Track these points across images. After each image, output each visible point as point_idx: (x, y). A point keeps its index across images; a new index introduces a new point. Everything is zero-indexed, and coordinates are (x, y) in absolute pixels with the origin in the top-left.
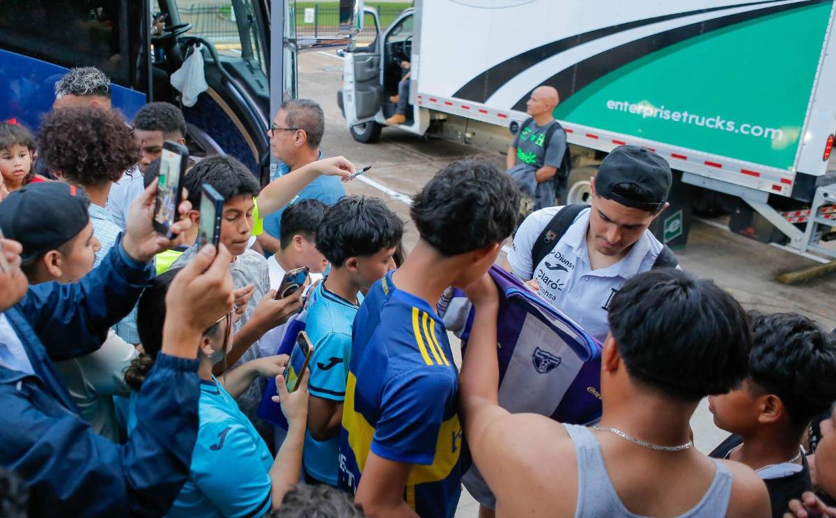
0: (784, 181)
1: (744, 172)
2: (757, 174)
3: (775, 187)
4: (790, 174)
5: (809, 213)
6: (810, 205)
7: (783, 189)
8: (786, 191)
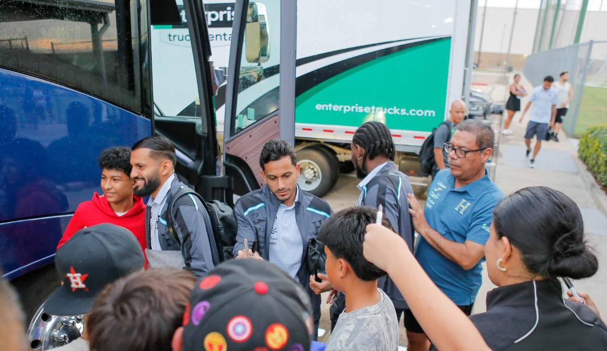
1: (415, 137)
2: (424, 138)
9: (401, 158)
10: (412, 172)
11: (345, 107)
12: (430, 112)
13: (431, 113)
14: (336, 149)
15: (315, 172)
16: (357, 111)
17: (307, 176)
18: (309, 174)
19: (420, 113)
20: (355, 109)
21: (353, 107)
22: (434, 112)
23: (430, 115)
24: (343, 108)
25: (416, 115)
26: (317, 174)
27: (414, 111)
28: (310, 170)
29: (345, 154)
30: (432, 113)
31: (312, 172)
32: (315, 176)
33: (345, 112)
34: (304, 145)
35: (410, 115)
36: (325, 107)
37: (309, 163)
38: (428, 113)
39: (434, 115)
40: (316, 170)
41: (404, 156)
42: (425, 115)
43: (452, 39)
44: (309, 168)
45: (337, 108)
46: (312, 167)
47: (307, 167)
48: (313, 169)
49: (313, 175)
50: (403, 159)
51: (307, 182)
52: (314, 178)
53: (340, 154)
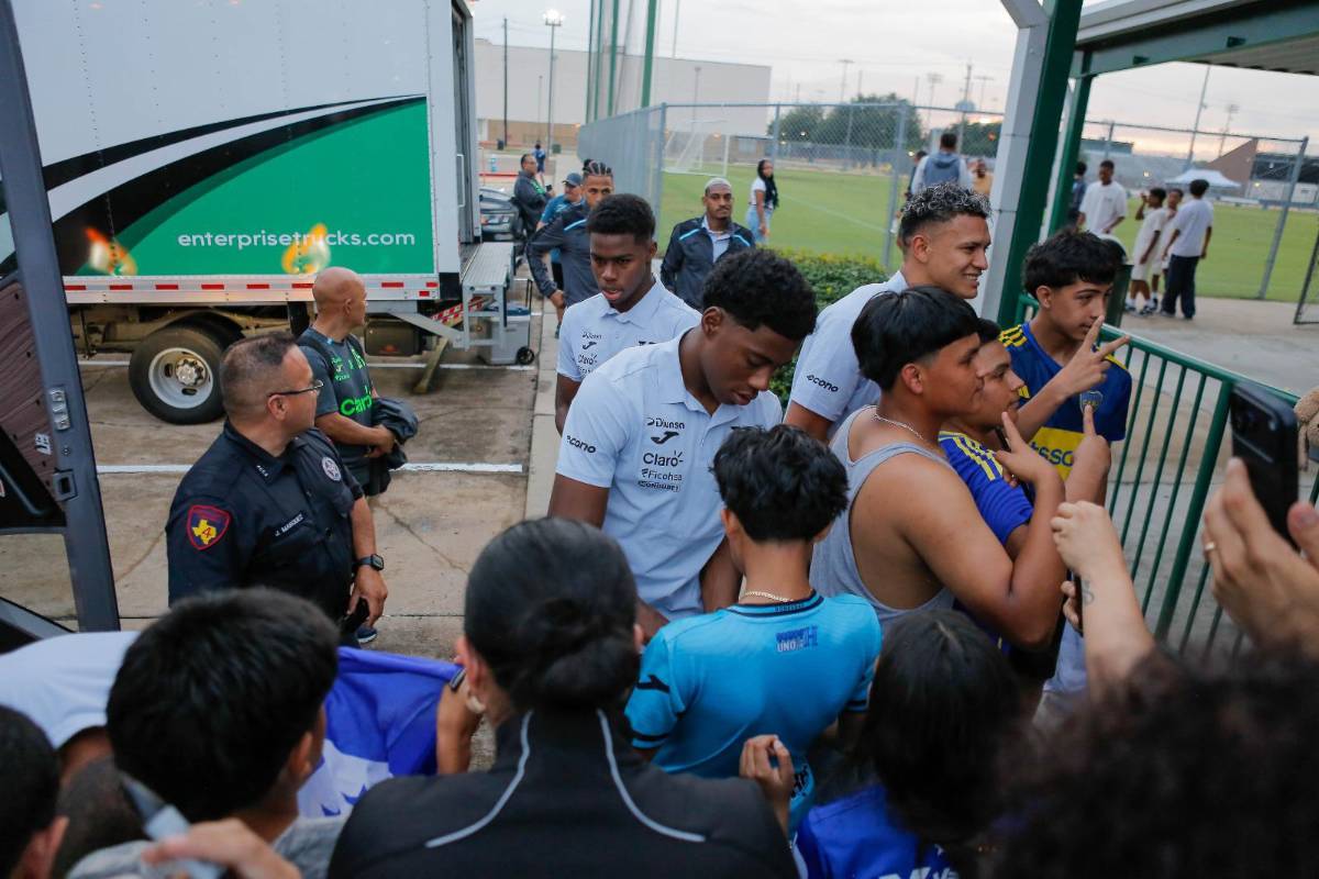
0: (429, 285)
1: (384, 285)
2: (401, 285)
3: (422, 293)
4: (434, 277)
5: (462, 307)
6: (460, 302)
7: (430, 293)
8: (435, 295)
10: (390, 348)
11: (240, 237)
12: (405, 237)
13: (407, 238)
14: (239, 319)
15: (199, 370)
16: (264, 244)
17: (183, 378)
18: (186, 374)
19: (387, 239)
20: (260, 240)
21: (255, 237)
22: (413, 238)
23: (405, 242)
24: (236, 240)
25: (380, 244)
26: (203, 373)
27: (376, 236)
28: (187, 366)
29: (257, 327)
30: (409, 239)
31: (193, 369)
32: (200, 377)
33: (240, 247)
34: (172, 317)
35: (368, 244)
36: (198, 240)
37: (184, 353)
38: (401, 239)
39: (413, 242)
40: (200, 364)
42: (398, 242)
43: (428, 102)
44: (186, 362)
45: (221, 240)
46: (190, 360)
47: (181, 362)
48: (192, 364)
49: (195, 376)
51: (185, 392)
52: (200, 382)
53: (247, 328)
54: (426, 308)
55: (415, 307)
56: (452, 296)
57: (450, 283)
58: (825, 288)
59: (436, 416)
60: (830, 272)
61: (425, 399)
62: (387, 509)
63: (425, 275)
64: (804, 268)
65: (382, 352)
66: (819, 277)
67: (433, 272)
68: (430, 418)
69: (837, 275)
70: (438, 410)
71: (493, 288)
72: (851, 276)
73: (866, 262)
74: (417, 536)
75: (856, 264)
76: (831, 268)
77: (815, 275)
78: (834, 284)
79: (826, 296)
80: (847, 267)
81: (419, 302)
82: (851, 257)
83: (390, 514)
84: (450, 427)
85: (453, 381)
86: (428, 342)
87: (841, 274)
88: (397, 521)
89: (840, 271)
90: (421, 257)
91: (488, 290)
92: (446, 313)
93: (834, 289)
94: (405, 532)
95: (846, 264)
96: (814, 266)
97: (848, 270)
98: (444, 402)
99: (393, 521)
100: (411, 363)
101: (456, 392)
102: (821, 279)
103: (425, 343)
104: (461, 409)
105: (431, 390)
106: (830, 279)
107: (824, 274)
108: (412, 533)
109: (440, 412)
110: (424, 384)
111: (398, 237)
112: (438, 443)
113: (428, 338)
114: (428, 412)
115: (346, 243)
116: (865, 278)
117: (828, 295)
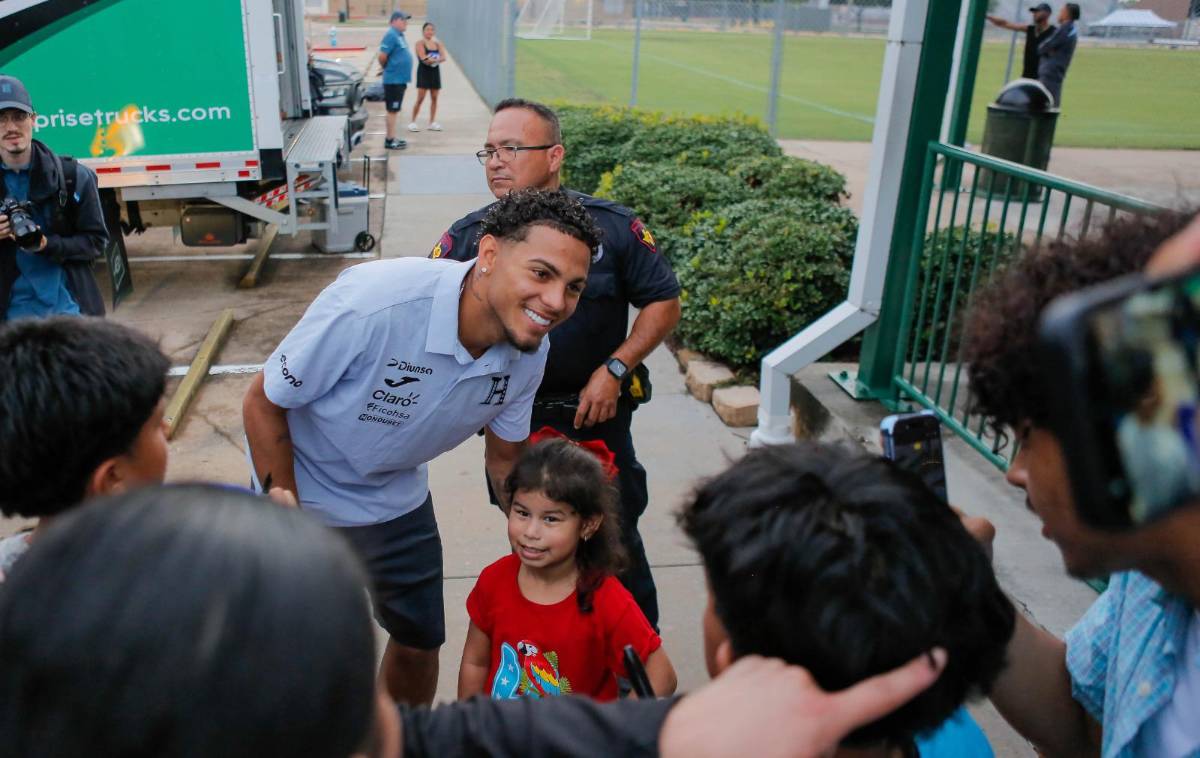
0: (249, 163)
1: (199, 166)
2: (217, 165)
3: (241, 174)
4: (254, 155)
5: (287, 188)
6: (284, 181)
7: (251, 172)
8: (256, 174)
9: (183, 211)
10: (210, 237)
12: (219, 111)
13: (222, 111)
16: (63, 124)
19: (200, 114)
20: (58, 121)
21: (53, 118)
22: (228, 111)
23: (220, 116)
25: (192, 119)
27: (187, 111)
30: (224, 112)
35: (178, 120)
38: (215, 113)
39: (228, 116)
41: (187, 207)
42: (211, 116)
50: (187, 213)
54: (247, 190)
55: (234, 190)
56: (276, 176)
57: (272, 161)
58: (700, 152)
59: (263, 312)
60: (706, 134)
61: (251, 293)
62: (205, 417)
63: (243, 153)
64: (676, 130)
65: (201, 242)
66: (693, 140)
67: (252, 149)
68: (257, 314)
69: (714, 137)
70: (267, 304)
71: (321, 165)
72: (729, 137)
73: (748, 122)
74: (238, 447)
75: (736, 124)
76: (706, 130)
77: (689, 138)
78: (711, 147)
79: (700, 161)
80: (725, 128)
81: (239, 184)
82: (731, 116)
83: (208, 422)
84: (278, 323)
85: (284, 272)
86: (253, 229)
87: (718, 135)
88: (217, 430)
89: (717, 132)
90: (237, 132)
91: (315, 167)
92: (270, 195)
93: (710, 152)
94: (225, 442)
95: (724, 125)
96: (687, 128)
97: (726, 131)
98: (273, 296)
99: (212, 429)
100: (236, 253)
101: (287, 284)
102: (696, 142)
103: (249, 229)
104: (292, 303)
105: (259, 282)
106: (707, 141)
107: (699, 136)
108: (234, 443)
109: (269, 307)
110: (252, 276)
111: (211, 110)
112: (265, 342)
113: (252, 225)
114: (255, 307)
115: (154, 120)
116: (746, 139)
117: (704, 160)
